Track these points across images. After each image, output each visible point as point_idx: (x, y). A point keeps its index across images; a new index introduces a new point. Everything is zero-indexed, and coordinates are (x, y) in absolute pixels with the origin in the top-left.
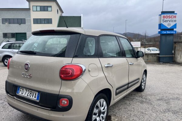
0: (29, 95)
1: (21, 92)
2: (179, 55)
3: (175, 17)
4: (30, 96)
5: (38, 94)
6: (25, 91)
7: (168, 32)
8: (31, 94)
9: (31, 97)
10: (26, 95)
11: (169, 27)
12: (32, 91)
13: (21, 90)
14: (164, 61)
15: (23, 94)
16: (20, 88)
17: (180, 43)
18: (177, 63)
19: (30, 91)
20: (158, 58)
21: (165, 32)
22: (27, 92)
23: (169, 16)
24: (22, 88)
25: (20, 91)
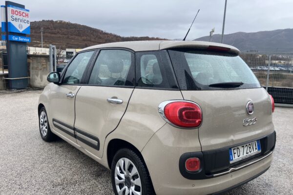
0: (248, 151)
1: (236, 155)
2: (37, 75)
3: (28, 15)
4: (250, 152)
5: (258, 143)
6: (241, 149)
7: (21, 39)
8: (250, 148)
9: (252, 152)
10: (245, 154)
11: (21, 31)
12: (250, 143)
13: (235, 151)
14: (18, 87)
15: (241, 156)
16: (232, 149)
17: (39, 58)
18: (36, 88)
19: (248, 145)
20: (5, 82)
21: (16, 39)
22: (245, 149)
23: (20, 12)
24: (236, 148)
25: (235, 153)
